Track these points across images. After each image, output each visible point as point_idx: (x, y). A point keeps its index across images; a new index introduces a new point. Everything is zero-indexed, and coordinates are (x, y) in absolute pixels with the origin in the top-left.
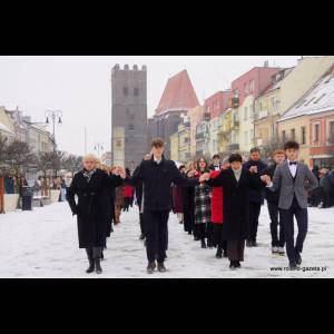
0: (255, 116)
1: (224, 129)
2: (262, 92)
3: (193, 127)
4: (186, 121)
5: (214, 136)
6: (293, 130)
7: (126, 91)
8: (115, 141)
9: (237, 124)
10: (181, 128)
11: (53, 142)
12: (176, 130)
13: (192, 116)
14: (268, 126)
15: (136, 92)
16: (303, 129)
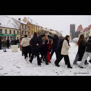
1: (87, 33)
3: (82, 33)
5: (85, 34)
7: (72, 28)
8: (70, 35)
9: (89, 32)
10: (80, 33)
11: (61, 35)
13: (82, 31)
15: (74, 28)
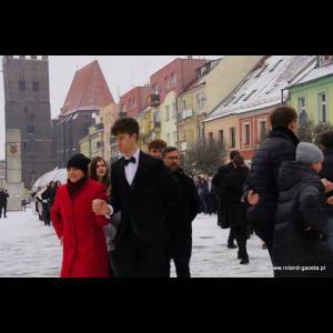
0: (179, 116)
2: (186, 87)
4: (98, 121)
6: (222, 132)
7: (22, 85)
9: (158, 125)
10: (92, 130)
12: (86, 132)
14: (194, 127)
15: (36, 87)
16: (232, 130)
